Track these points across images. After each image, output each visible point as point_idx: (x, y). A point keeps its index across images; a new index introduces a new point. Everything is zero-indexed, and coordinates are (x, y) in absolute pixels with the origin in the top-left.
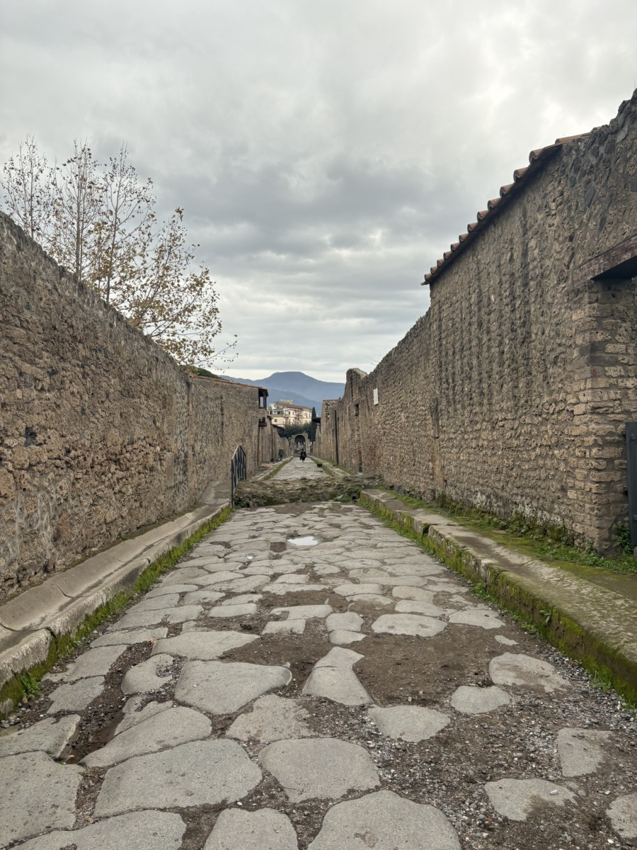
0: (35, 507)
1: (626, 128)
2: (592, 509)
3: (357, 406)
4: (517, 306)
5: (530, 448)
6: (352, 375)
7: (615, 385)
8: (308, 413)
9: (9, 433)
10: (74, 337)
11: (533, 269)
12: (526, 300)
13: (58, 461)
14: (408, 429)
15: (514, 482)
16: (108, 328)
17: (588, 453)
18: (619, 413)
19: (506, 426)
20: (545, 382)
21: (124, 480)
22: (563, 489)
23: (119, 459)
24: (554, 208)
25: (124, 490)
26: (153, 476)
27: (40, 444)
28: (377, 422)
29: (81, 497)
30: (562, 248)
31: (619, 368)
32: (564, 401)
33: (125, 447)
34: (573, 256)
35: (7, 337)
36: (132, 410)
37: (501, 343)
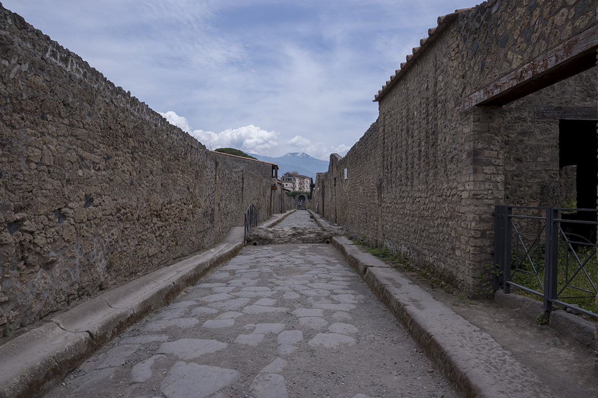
0: (92, 248)
1: (497, 4)
2: (470, 265)
3: (335, 179)
4: (430, 121)
5: (435, 218)
6: (333, 157)
7: (489, 179)
8: (308, 180)
9: (72, 199)
10: (127, 134)
11: (440, 96)
12: (435, 117)
13: (111, 216)
14: (364, 197)
15: (424, 240)
16: (154, 127)
17: (469, 226)
18: (490, 199)
19: (421, 202)
20: (446, 174)
21: (163, 228)
22: (453, 249)
23: (160, 214)
24: (453, 55)
25: (163, 234)
26: (187, 224)
27: (97, 206)
28: (346, 191)
29: (129, 240)
30: (458, 83)
31: (493, 167)
32: (456, 188)
33: (164, 206)
34: (464, 89)
35: (72, 135)
36: (171, 181)
37: (419, 145)
